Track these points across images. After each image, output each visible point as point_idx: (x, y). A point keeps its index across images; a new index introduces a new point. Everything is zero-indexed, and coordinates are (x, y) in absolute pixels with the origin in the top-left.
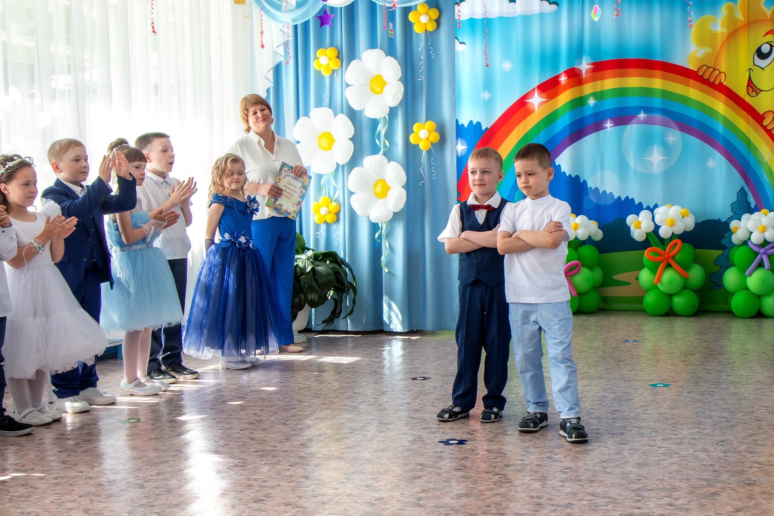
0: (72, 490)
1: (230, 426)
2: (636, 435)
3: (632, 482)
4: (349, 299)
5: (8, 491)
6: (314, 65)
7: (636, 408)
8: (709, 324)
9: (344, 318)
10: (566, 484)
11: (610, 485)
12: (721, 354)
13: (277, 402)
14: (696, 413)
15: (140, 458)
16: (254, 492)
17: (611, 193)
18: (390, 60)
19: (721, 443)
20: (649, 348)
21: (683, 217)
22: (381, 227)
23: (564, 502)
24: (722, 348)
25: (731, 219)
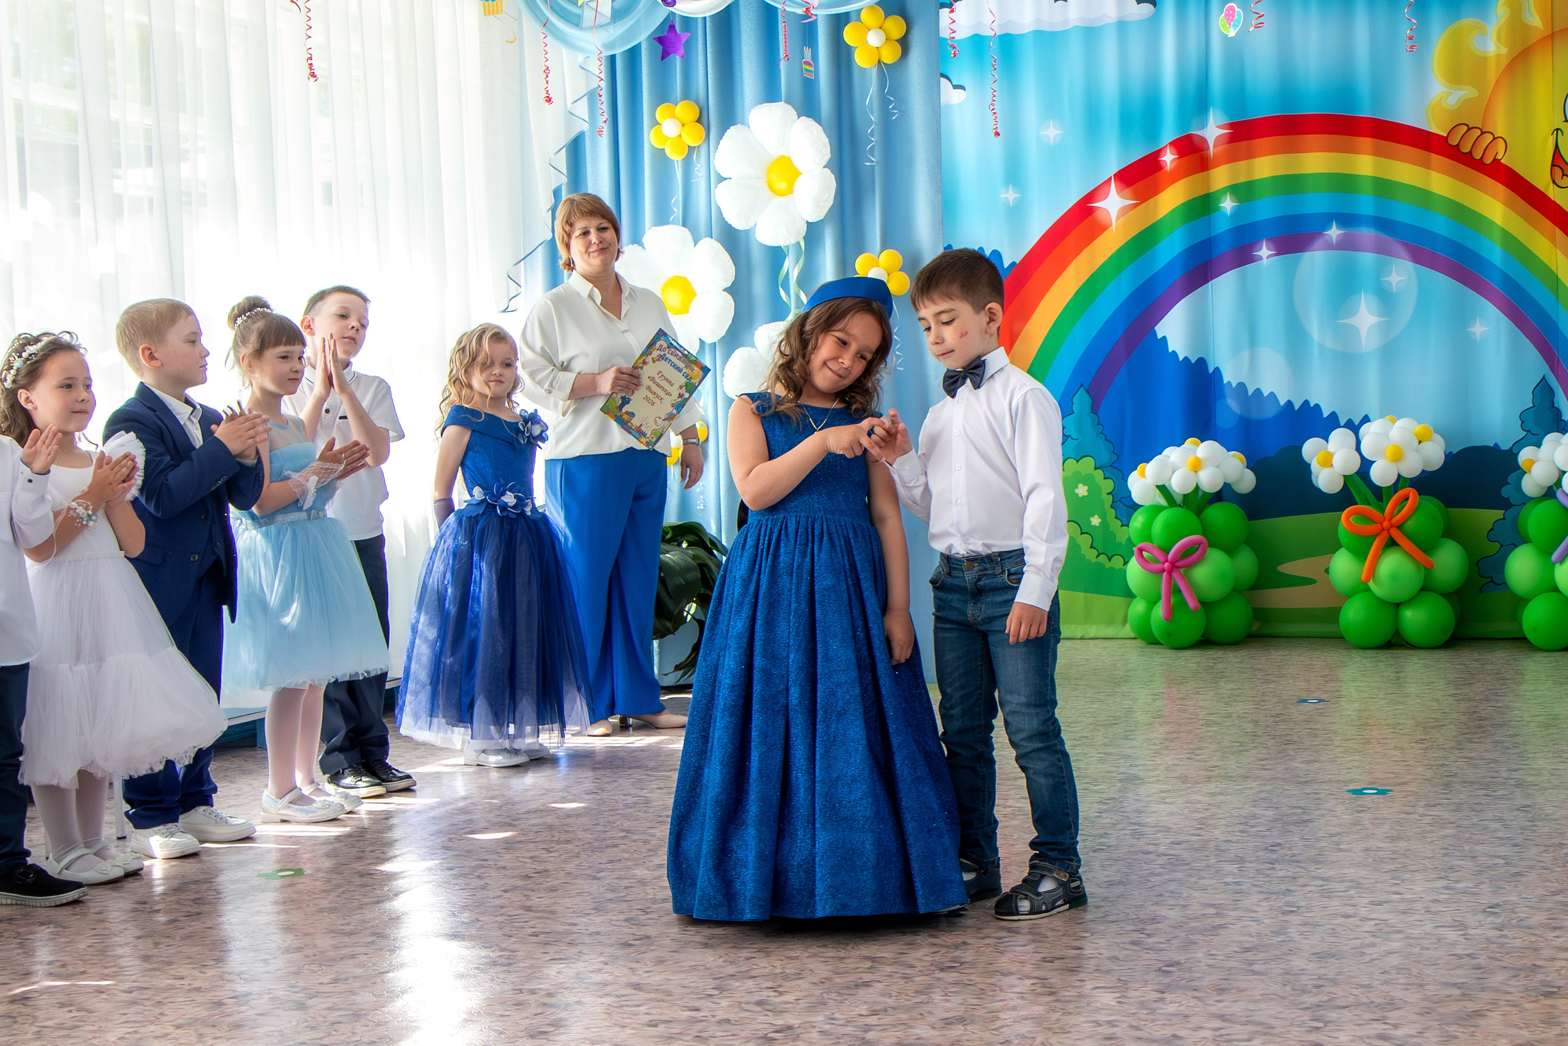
0: (161, 1014)
1: (482, 883)
2: (1317, 895)
3: (1304, 991)
5: (34, 1017)
6: (651, 139)
7: (1318, 840)
8: (1476, 664)
10: (1168, 997)
11: (1260, 997)
12: (1501, 725)
13: (580, 833)
14: (1443, 849)
15: (299, 949)
16: (527, 1018)
17: (1272, 394)
18: (806, 122)
19: (1492, 909)
20: (1350, 715)
21: (1420, 442)
23: (1162, 1033)
24: (1503, 713)
25: (1521, 444)
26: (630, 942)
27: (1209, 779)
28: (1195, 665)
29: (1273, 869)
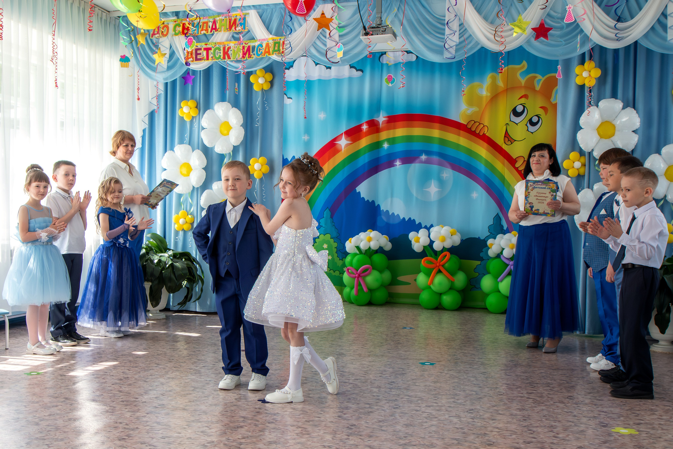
2: (406, 402)
3: (400, 438)
4: (198, 288)
6: (179, 113)
7: (408, 381)
8: (468, 317)
9: (194, 302)
10: (351, 438)
11: (384, 440)
12: (476, 341)
14: (453, 387)
17: (398, 215)
18: (235, 110)
20: (422, 334)
21: (452, 235)
24: (477, 336)
25: (488, 238)
27: (369, 356)
28: (366, 312)
29: (391, 391)
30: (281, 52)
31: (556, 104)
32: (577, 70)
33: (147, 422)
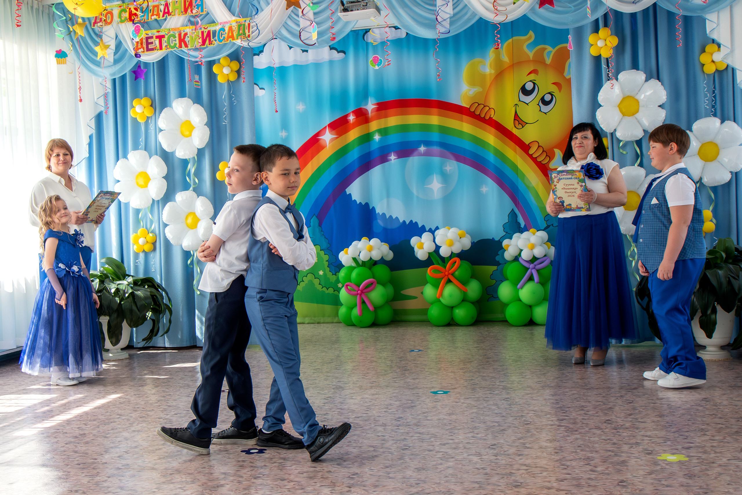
1: (56, 440)
2: (417, 441)
3: (411, 486)
4: (166, 319)
6: (131, 114)
7: (418, 415)
8: (486, 334)
9: (161, 336)
10: (352, 489)
12: (497, 361)
14: (472, 418)
17: (397, 218)
19: (492, 446)
20: (432, 357)
21: (460, 238)
22: (192, 254)
24: (497, 355)
25: (503, 238)
26: (120, 467)
27: (371, 387)
28: (367, 335)
29: (398, 429)
30: (247, 35)
31: (570, 78)
32: (591, 38)
33: (109, 487)
